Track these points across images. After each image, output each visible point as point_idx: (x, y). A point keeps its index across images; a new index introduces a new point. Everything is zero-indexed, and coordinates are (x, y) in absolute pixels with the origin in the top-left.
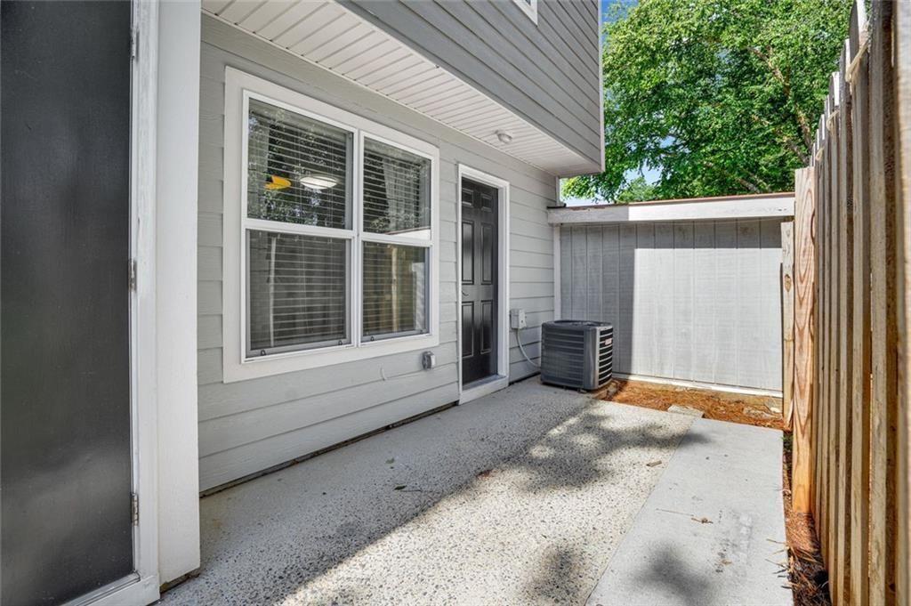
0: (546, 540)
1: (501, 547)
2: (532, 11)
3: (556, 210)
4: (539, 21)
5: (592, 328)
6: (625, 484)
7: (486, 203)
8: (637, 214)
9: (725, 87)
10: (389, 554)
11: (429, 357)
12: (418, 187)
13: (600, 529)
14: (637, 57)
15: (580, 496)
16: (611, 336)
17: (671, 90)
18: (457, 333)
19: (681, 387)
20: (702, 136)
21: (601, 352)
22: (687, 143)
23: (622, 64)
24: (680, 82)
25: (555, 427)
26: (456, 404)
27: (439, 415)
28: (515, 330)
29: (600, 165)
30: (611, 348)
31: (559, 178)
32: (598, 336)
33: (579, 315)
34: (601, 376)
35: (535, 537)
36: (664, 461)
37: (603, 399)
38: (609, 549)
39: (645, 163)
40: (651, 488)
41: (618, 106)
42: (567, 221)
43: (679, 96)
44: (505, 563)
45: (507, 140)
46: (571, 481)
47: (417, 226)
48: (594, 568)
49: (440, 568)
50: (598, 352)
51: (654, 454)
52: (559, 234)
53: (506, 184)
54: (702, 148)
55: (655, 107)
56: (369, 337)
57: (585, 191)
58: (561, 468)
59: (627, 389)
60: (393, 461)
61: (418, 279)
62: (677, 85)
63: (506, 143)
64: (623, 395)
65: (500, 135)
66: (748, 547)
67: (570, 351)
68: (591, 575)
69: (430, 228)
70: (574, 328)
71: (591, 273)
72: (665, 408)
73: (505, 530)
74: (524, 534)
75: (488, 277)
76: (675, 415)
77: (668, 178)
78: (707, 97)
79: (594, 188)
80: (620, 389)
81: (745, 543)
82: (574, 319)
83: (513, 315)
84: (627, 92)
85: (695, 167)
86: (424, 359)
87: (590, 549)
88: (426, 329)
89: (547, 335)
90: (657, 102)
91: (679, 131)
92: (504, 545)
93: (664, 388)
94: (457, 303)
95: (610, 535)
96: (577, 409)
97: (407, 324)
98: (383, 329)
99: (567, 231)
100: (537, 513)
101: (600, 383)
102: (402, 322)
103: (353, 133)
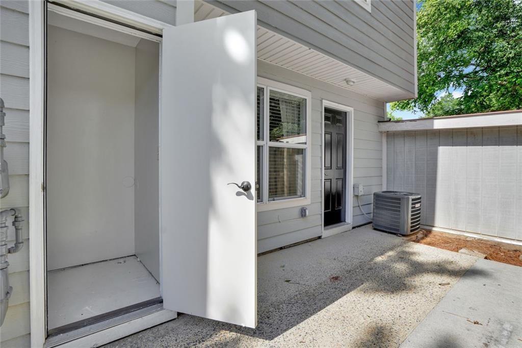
0: (369, 319)
1: (343, 318)
2: (367, 4)
3: (383, 123)
4: (372, 10)
5: (406, 197)
6: (423, 294)
7: (339, 121)
8: (440, 124)
9: (518, 26)
10: (281, 314)
11: (305, 210)
12: (299, 108)
13: (404, 317)
14: (445, 14)
15: (392, 297)
16: (420, 202)
17: (472, 33)
18: (321, 197)
19: (470, 237)
20: (498, 63)
21: (412, 212)
22: (485, 69)
23: (435, 20)
24: (480, 27)
25: (380, 255)
26: (320, 238)
27: (310, 243)
28: (356, 196)
29: (414, 94)
30: (420, 209)
31: (386, 102)
32: (410, 202)
33: (399, 188)
34: (412, 227)
35: (363, 316)
36: (451, 283)
37: (414, 241)
38: (408, 329)
39: (451, 85)
40: (441, 299)
41: (431, 48)
42: (391, 130)
43: (478, 37)
44: (344, 327)
45: (352, 83)
46: (388, 288)
47: (298, 134)
48: (398, 338)
49: (308, 324)
50: (410, 212)
51: (445, 279)
52: (386, 138)
53: (352, 109)
54: (496, 72)
55: (460, 46)
56: (272, 199)
57: (406, 106)
58: (382, 280)
59: (431, 236)
60: (284, 266)
61: (299, 167)
62: (477, 30)
63: (352, 86)
64: (428, 239)
65: (347, 81)
66: (507, 343)
67: (391, 210)
68: (395, 341)
69: (306, 135)
70: (395, 196)
71: (407, 162)
72: (457, 250)
73: (346, 310)
74: (357, 313)
75: (340, 165)
76: (463, 255)
77: (469, 94)
78: (502, 34)
79: (413, 104)
80: (426, 236)
81: (504, 340)
82: (395, 190)
83: (355, 187)
84: (438, 38)
85: (491, 86)
86: (302, 211)
87: (396, 328)
88: (303, 194)
89: (376, 200)
90: (461, 43)
91: (478, 61)
92: (344, 318)
93: (458, 237)
94: (321, 180)
95: (410, 321)
96: (395, 246)
97: (293, 192)
98: (279, 194)
99: (391, 135)
100: (365, 303)
101: (411, 231)
102: (290, 190)
103: (263, 88)
